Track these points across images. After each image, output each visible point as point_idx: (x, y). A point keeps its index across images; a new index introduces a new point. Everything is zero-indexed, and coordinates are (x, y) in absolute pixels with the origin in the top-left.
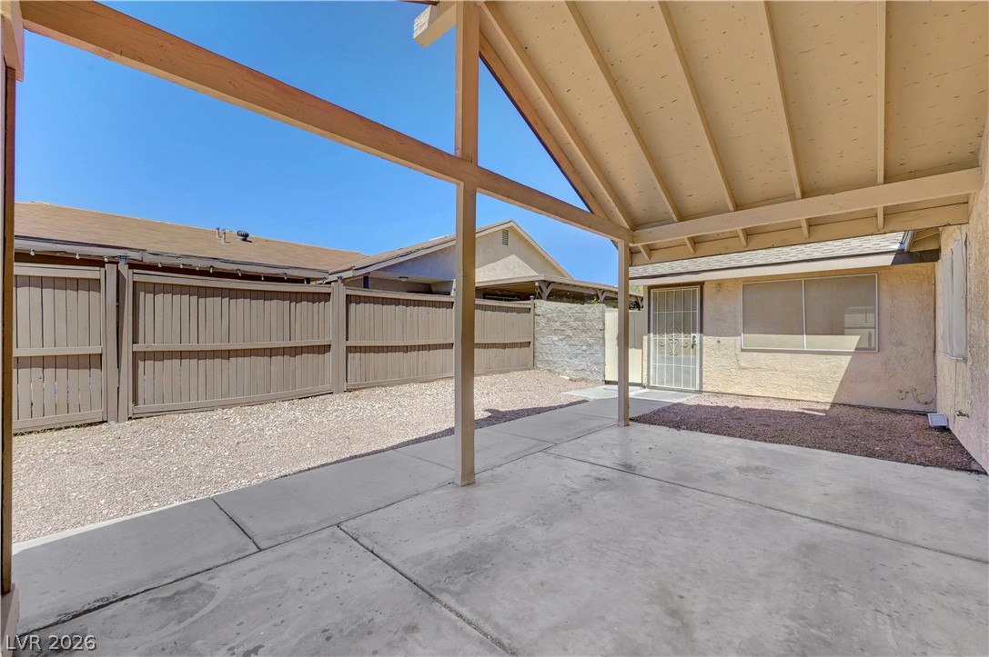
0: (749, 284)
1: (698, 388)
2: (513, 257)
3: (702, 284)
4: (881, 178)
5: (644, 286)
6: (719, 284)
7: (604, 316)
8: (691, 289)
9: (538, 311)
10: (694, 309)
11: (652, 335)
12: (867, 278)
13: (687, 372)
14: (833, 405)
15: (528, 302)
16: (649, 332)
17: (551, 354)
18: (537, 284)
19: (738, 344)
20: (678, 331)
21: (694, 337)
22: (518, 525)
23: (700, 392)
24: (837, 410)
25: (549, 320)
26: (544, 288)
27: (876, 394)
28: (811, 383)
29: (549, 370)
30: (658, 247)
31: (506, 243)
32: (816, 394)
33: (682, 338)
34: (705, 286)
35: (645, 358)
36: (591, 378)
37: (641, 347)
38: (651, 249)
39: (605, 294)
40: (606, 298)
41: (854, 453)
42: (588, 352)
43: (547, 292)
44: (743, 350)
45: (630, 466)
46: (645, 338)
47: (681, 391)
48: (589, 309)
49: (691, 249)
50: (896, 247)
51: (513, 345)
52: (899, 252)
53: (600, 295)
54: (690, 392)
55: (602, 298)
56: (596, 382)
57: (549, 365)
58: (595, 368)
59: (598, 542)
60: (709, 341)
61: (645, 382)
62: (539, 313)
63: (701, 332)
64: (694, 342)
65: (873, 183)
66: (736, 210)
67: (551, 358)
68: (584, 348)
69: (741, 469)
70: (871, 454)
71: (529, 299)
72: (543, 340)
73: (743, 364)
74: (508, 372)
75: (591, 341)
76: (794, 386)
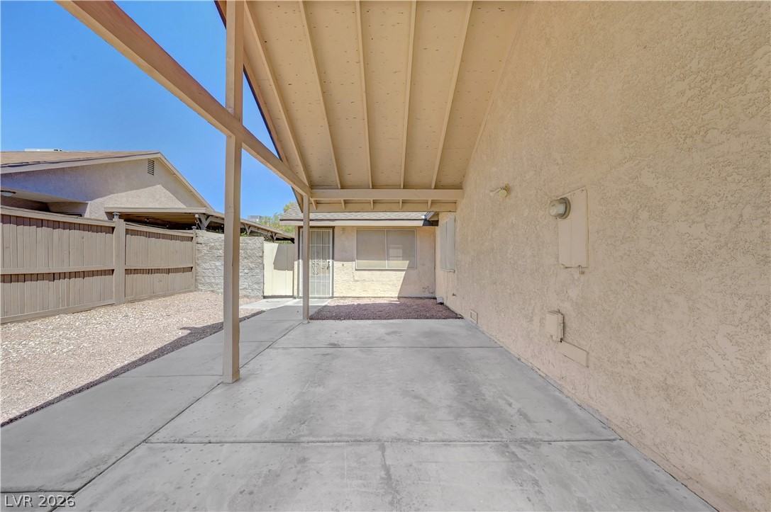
0: (360, 230)
1: (331, 296)
2: (159, 186)
3: (333, 228)
4: (433, 187)
5: (296, 226)
6: (344, 228)
7: (263, 246)
8: (327, 230)
9: (200, 240)
10: (329, 243)
11: (301, 260)
12: (412, 230)
13: (324, 285)
14: (399, 298)
15: (191, 231)
16: (299, 259)
17: (214, 277)
18: (197, 216)
19: (354, 266)
20: (318, 258)
21: (329, 262)
22: (304, 391)
23: (332, 297)
24: (403, 300)
25: (212, 248)
26: (203, 219)
27: (415, 291)
28: (389, 287)
29: (212, 291)
30: (322, 202)
31: (152, 172)
32: (390, 293)
33: (321, 262)
34: (335, 230)
35: (296, 277)
36: (252, 295)
37: (292, 269)
38: (317, 203)
39: (251, 229)
40: (251, 232)
41: (421, 318)
42: (250, 274)
43: (206, 223)
44: (356, 270)
45: (335, 345)
46: (296, 263)
47: (320, 298)
48: (250, 240)
49: (344, 207)
50: (423, 217)
51: (177, 270)
52: (425, 220)
53: (247, 228)
54: (326, 298)
55: (249, 232)
56: (257, 298)
57: (212, 287)
58: (256, 286)
59: (357, 383)
60: (337, 264)
61: (296, 294)
62: (201, 242)
63: (333, 259)
64: (329, 265)
65: (429, 188)
66: (373, 188)
67: (213, 281)
68: (246, 271)
69: (388, 334)
70: (427, 318)
71: (192, 229)
72: (206, 266)
73: (356, 278)
74: (173, 295)
75: (252, 265)
76: (382, 290)
